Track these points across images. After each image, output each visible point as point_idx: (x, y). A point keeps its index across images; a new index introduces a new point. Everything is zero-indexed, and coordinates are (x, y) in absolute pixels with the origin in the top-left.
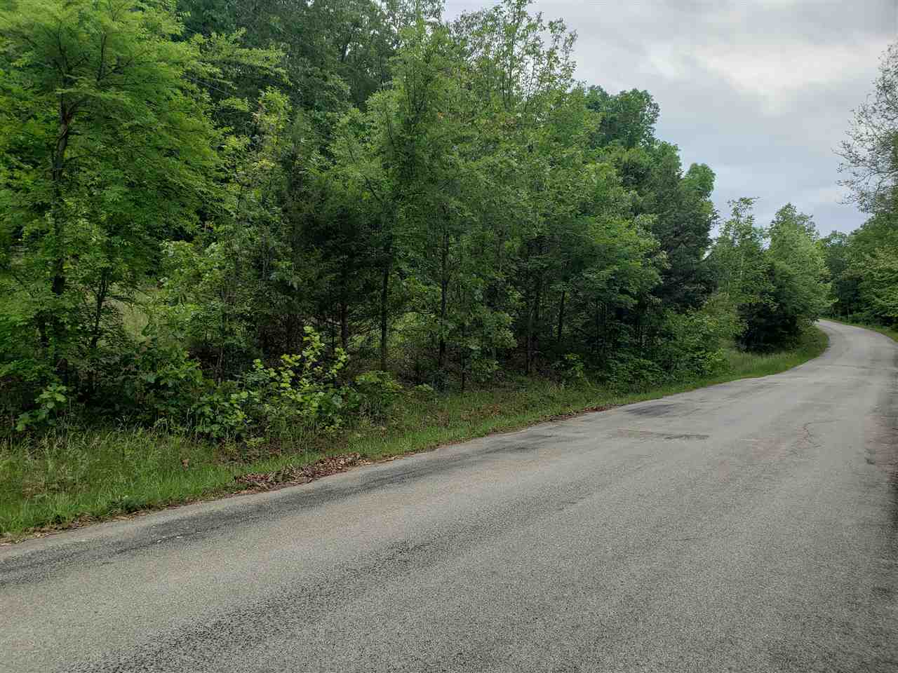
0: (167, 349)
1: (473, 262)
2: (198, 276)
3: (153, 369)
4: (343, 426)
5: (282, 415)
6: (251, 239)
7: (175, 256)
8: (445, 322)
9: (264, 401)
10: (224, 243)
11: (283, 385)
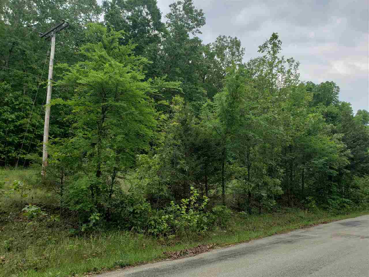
0: (138, 198)
1: (261, 158)
2: (150, 167)
3: (132, 205)
4: (208, 230)
5: (182, 225)
6: (170, 152)
7: (142, 160)
8: (250, 183)
9: (175, 219)
10: (159, 154)
11: (182, 212)
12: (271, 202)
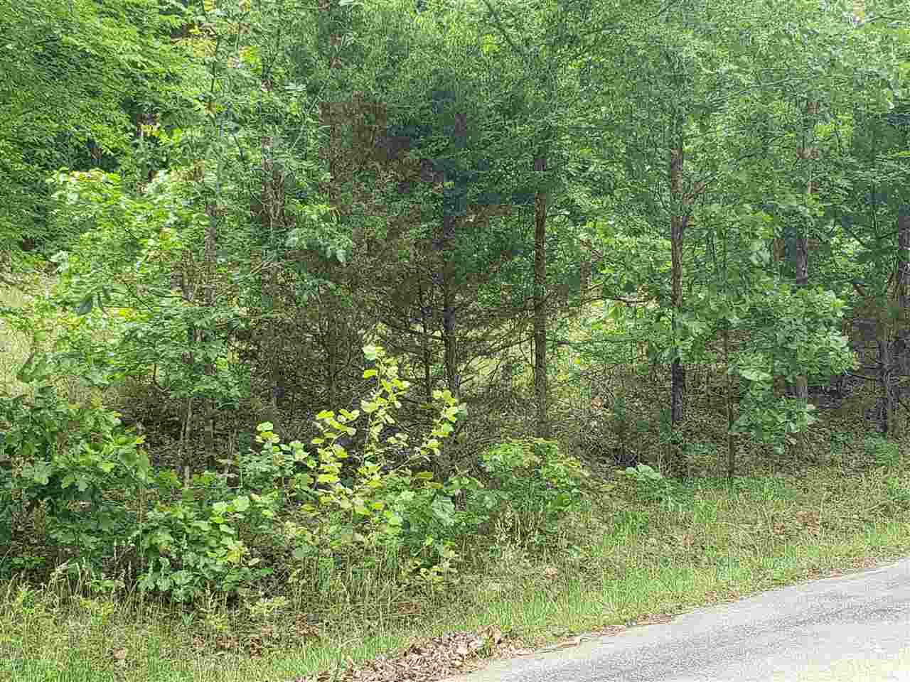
0: (73, 409)
2: (133, 246)
3: (45, 452)
4: (459, 566)
5: (323, 545)
6: (242, 159)
7: (83, 203)
8: (683, 319)
9: (283, 514)
10: (184, 170)
11: (322, 479)
12: (790, 415)
